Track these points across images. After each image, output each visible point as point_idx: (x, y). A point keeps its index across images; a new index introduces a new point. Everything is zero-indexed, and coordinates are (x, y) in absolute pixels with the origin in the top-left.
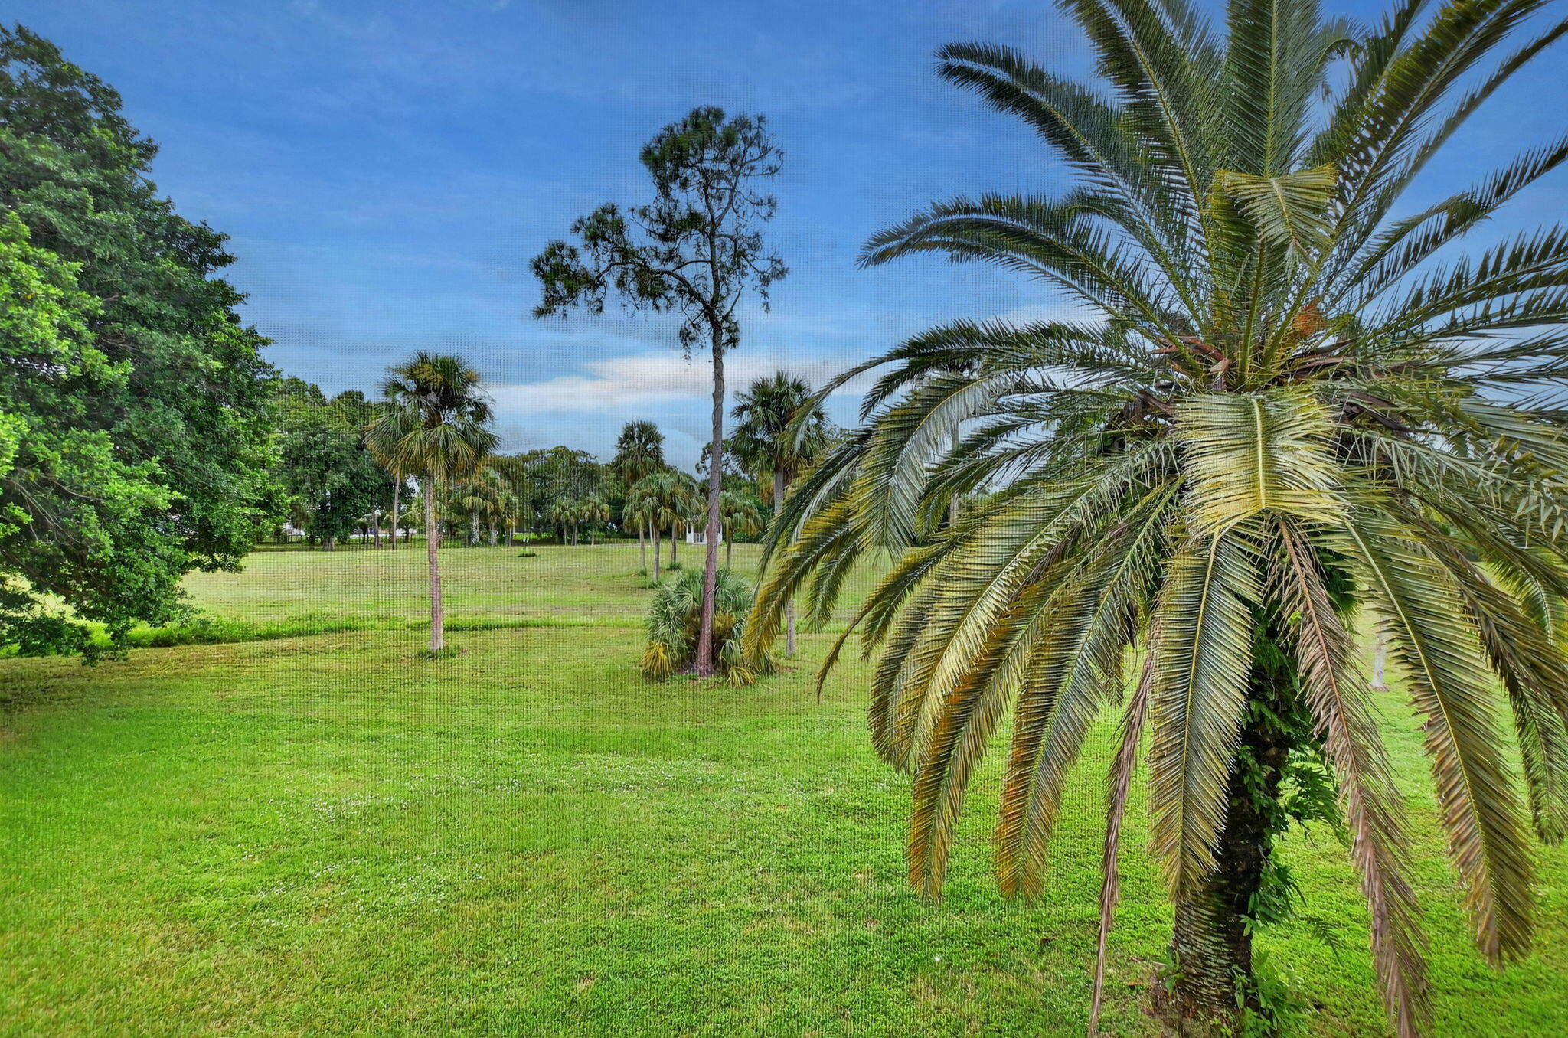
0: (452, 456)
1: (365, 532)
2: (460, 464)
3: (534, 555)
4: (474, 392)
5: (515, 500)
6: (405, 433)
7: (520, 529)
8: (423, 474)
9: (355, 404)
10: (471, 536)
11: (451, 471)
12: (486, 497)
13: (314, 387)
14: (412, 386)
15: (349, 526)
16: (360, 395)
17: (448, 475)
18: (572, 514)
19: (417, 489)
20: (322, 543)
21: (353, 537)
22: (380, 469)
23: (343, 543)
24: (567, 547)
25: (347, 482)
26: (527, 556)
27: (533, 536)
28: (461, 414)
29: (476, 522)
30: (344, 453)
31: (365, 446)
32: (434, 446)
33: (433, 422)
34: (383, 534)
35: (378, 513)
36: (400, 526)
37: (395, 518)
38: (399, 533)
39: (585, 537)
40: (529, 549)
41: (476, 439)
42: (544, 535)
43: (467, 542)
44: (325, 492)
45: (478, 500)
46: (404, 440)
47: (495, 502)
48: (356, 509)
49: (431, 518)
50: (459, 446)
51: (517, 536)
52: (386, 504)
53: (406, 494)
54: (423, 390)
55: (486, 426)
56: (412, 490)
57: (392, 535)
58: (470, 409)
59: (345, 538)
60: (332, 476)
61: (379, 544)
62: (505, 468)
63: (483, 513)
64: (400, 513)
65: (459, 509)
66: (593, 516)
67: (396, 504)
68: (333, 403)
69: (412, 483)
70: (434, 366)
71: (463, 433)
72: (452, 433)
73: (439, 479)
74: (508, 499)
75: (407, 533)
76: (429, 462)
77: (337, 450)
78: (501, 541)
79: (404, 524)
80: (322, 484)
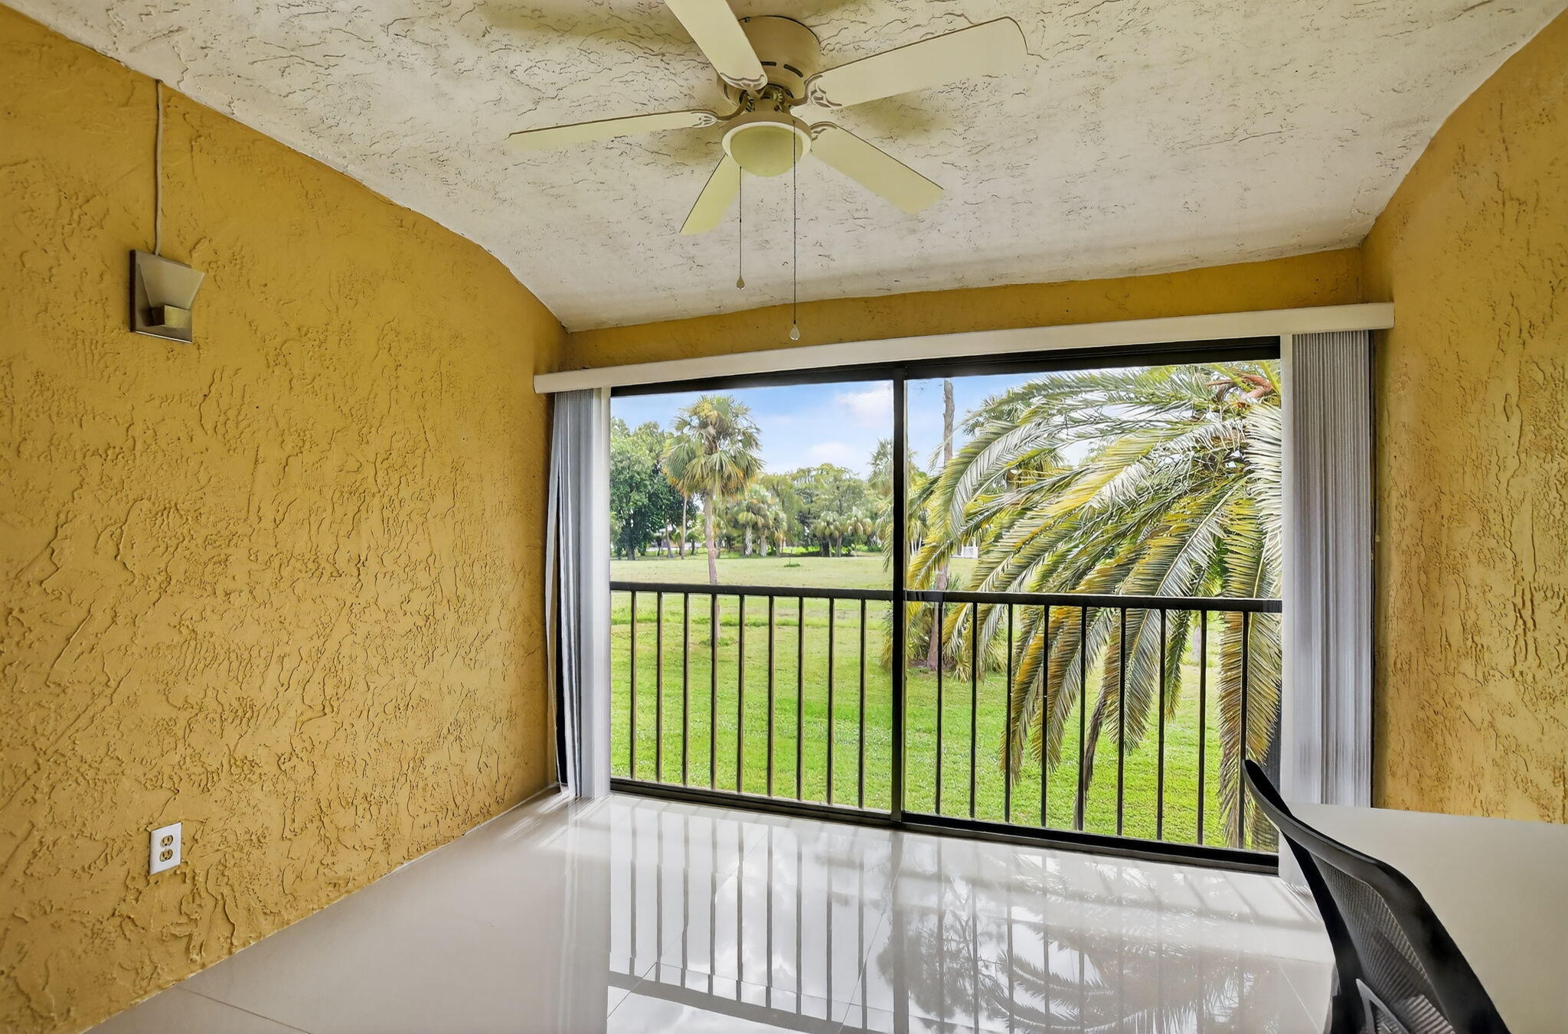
0: (725, 476)
1: (660, 545)
2: (732, 484)
3: (798, 565)
4: (742, 423)
5: (783, 515)
6: (690, 460)
7: (790, 544)
8: (705, 494)
9: (652, 434)
10: (745, 548)
11: (725, 490)
12: (757, 512)
13: (621, 421)
14: (695, 422)
15: (647, 538)
16: (655, 426)
17: (723, 493)
18: (836, 528)
19: (702, 507)
20: (627, 555)
21: (650, 550)
22: (672, 490)
23: (643, 554)
24: (831, 559)
25: (646, 501)
26: (791, 566)
27: (803, 550)
28: (733, 443)
29: (749, 535)
30: (643, 476)
31: (660, 470)
32: (712, 470)
33: (711, 451)
34: (674, 549)
35: (670, 528)
36: (688, 540)
37: (684, 533)
38: (687, 546)
39: (849, 551)
40: (794, 560)
41: (744, 464)
42: (811, 549)
43: (742, 553)
44: (629, 511)
45: (751, 515)
46: (688, 467)
47: (765, 517)
48: (653, 524)
49: (711, 531)
50: (729, 468)
51: (787, 550)
52: (677, 520)
53: (692, 512)
54: (704, 425)
55: (754, 453)
56: (697, 508)
57: (681, 547)
58: (739, 438)
59: (645, 550)
60: (635, 496)
61: (670, 556)
62: (775, 487)
63: (755, 526)
64: (688, 528)
65: (735, 524)
66: (855, 531)
67: (684, 522)
68: (636, 434)
69: (697, 502)
70: (712, 404)
71: (735, 457)
72: (724, 458)
73: (716, 496)
74: (777, 514)
75: (693, 547)
76: (709, 483)
77: (638, 474)
78: (771, 554)
79: (691, 539)
80: (628, 503)
